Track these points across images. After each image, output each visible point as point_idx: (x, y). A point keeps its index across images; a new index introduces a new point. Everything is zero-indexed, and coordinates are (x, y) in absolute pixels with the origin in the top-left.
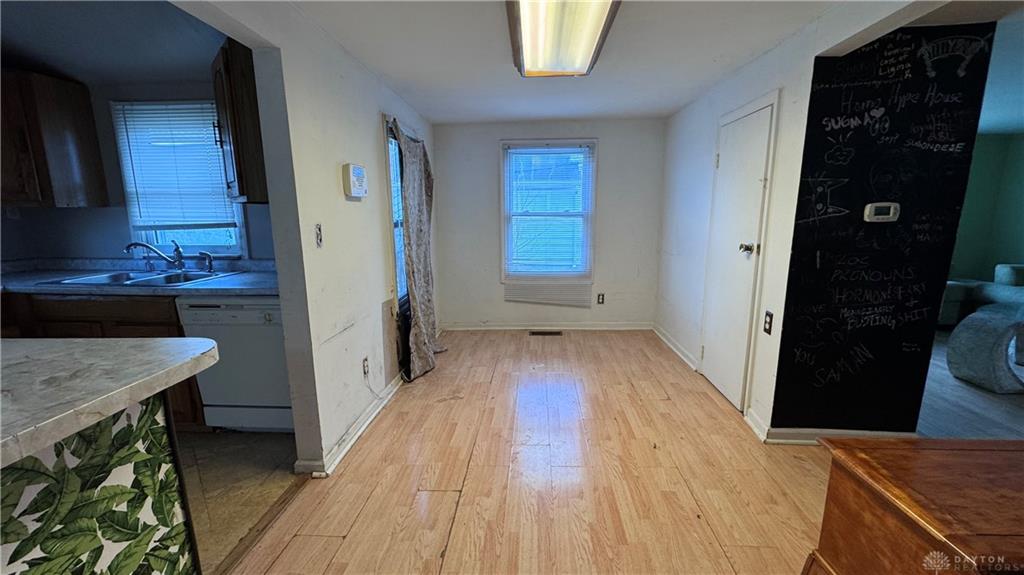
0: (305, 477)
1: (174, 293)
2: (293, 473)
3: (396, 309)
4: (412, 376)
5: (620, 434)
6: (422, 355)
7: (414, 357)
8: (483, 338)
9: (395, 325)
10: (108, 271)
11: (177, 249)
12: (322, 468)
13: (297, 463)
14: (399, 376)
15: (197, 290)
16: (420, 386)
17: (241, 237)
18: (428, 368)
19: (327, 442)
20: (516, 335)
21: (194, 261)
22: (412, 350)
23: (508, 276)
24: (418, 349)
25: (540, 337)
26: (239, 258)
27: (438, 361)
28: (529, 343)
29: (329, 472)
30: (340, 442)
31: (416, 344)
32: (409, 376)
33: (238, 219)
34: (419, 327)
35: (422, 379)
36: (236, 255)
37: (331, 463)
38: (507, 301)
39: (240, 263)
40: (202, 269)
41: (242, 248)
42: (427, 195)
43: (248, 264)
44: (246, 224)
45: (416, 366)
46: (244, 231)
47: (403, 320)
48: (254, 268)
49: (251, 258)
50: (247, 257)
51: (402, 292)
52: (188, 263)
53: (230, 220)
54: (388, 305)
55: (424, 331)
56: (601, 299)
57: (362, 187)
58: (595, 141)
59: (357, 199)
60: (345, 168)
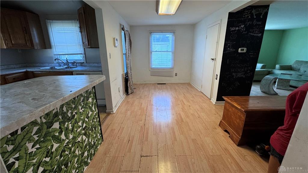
0: (109, 114)
1: (72, 71)
2: (106, 113)
3: (124, 76)
4: (129, 94)
6: (131, 88)
7: (129, 89)
8: (145, 85)
9: (124, 80)
10: (49, 66)
11: (67, 60)
12: (113, 111)
13: (107, 111)
14: (125, 94)
15: (78, 70)
16: (131, 96)
17: (84, 57)
18: (132, 92)
19: (114, 106)
20: (154, 84)
21: (71, 64)
22: (129, 87)
23: (152, 68)
24: (130, 87)
25: (160, 85)
26: (83, 63)
27: (135, 90)
28: (157, 86)
29: (114, 112)
30: (116, 106)
31: (129, 85)
32: (128, 94)
33: (83, 52)
34: (130, 81)
35: (131, 95)
36: (83, 62)
37: (115, 110)
38: (151, 75)
39: (84, 64)
40: (74, 66)
41: (84, 60)
42: (130, 46)
43: (86, 64)
44: (85, 54)
45: (130, 91)
46: (84, 55)
47: (126, 80)
48: (88, 65)
49: (86, 63)
50: (85, 62)
51: (125, 72)
52: (70, 64)
53: (81, 53)
54: (123, 75)
55: (131, 82)
56: (176, 75)
57: (117, 44)
58: (175, 31)
59: (116, 47)
60: (114, 39)
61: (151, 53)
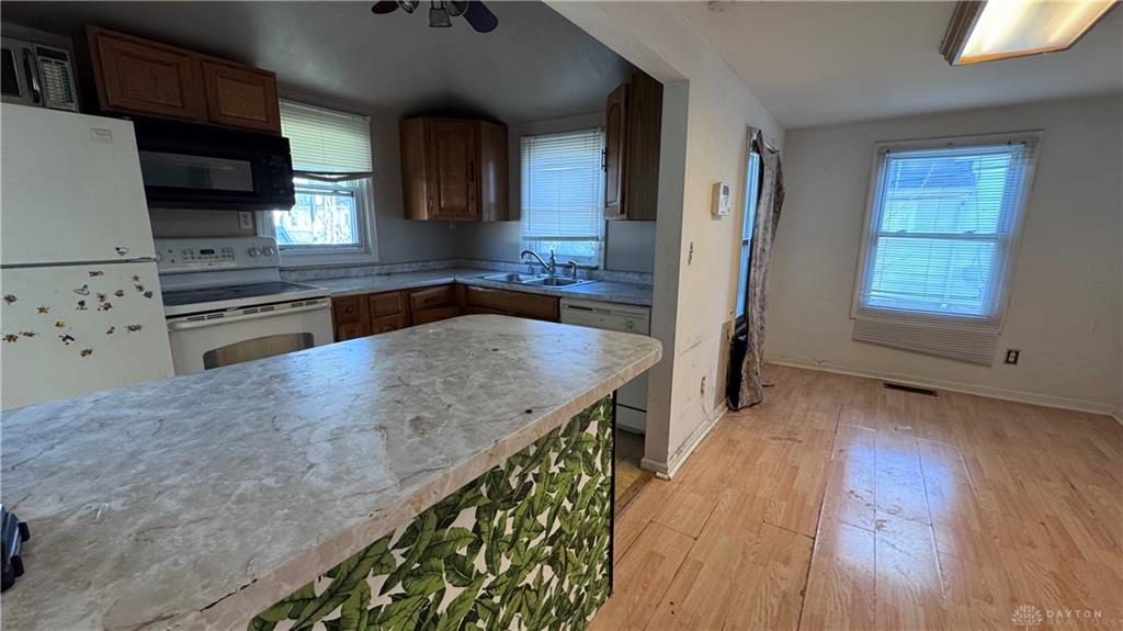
0: (649, 475)
1: (559, 294)
2: (639, 466)
3: (732, 333)
4: (740, 406)
5: (1053, 546)
6: (752, 385)
7: (744, 386)
8: (816, 379)
9: (729, 347)
10: (506, 272)
11: (552, 258)
12: (665, 471)
13: (643, 459)
14: (724, 402)
15: (576, 293)
16: (745, 416)
17: (600, 250)
18: (756, 401)
19: (672, 448)
20: (862, 383)
21: (561, 268)
22: (744, 378)
23: (863, 310)
24: (749, 378)
25: (902, 393)
26: (596, 268)
27: (766, 396)
28: (884, 396)
29: (671, 476)
30: (679, 451)
31: (748, 373)
32: (736, 404)
33: (601, 234)
34: (754, 355)
35: (747, 411)
36: (594, 265)
37: (673, 468)
38: (855, 340)
39: (597, 272)
40: (567, 275)
41: (599, 260)
42: (775, 211)
43: (601, 273)
44: (606, 238)
45: (745, 396)
46: (603, 244)
47: (738, 349)
48: (607, 278)
49: (605, 269)
50: (602, 268)
51: (740, 313)
52: (558, 269)
53: (594, 235)
54: (726, 326)
55: (758, 360)
56: (1012, 357)
57: (726, 205)
58: (1040, 134)
59: (719, 217)
60: (716, 186)
61: (875, 241)
